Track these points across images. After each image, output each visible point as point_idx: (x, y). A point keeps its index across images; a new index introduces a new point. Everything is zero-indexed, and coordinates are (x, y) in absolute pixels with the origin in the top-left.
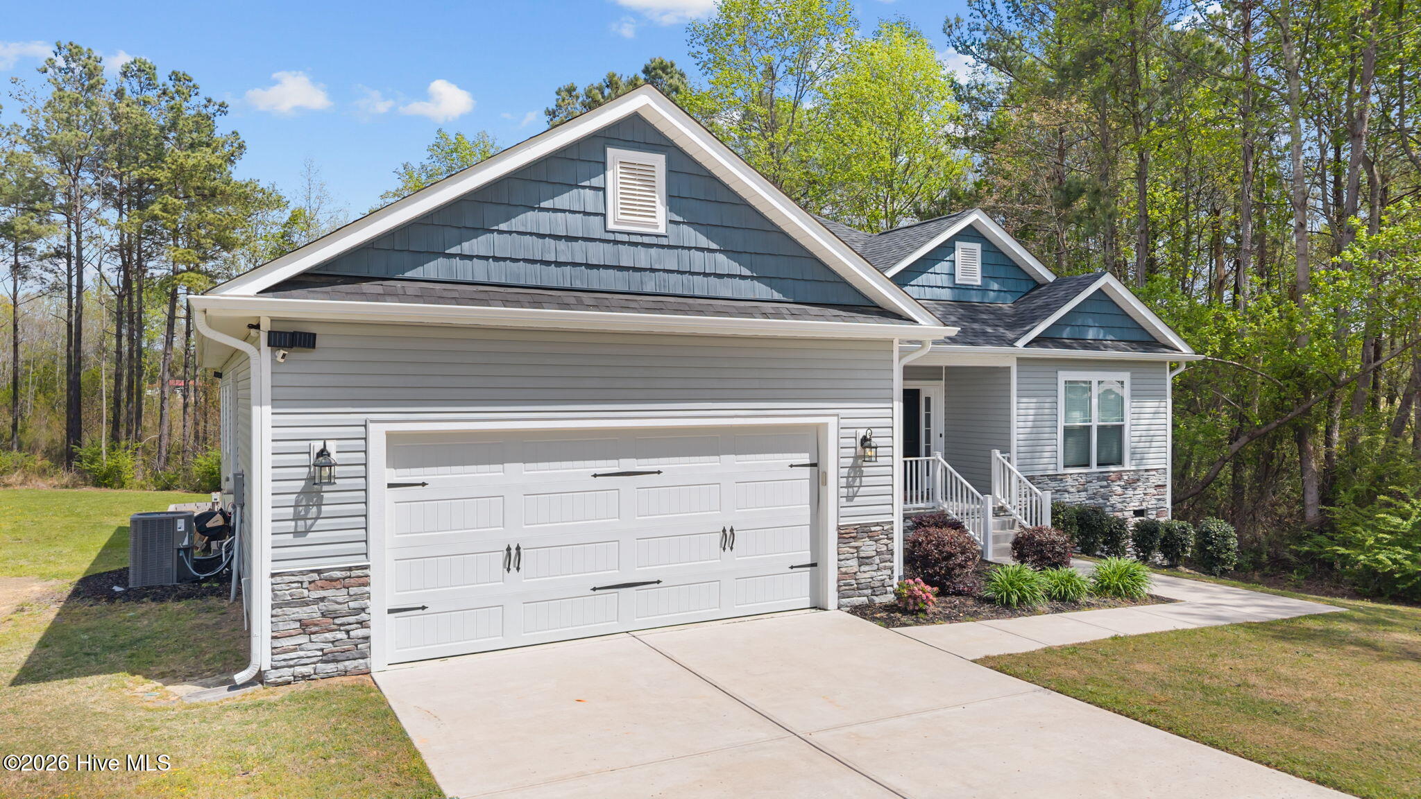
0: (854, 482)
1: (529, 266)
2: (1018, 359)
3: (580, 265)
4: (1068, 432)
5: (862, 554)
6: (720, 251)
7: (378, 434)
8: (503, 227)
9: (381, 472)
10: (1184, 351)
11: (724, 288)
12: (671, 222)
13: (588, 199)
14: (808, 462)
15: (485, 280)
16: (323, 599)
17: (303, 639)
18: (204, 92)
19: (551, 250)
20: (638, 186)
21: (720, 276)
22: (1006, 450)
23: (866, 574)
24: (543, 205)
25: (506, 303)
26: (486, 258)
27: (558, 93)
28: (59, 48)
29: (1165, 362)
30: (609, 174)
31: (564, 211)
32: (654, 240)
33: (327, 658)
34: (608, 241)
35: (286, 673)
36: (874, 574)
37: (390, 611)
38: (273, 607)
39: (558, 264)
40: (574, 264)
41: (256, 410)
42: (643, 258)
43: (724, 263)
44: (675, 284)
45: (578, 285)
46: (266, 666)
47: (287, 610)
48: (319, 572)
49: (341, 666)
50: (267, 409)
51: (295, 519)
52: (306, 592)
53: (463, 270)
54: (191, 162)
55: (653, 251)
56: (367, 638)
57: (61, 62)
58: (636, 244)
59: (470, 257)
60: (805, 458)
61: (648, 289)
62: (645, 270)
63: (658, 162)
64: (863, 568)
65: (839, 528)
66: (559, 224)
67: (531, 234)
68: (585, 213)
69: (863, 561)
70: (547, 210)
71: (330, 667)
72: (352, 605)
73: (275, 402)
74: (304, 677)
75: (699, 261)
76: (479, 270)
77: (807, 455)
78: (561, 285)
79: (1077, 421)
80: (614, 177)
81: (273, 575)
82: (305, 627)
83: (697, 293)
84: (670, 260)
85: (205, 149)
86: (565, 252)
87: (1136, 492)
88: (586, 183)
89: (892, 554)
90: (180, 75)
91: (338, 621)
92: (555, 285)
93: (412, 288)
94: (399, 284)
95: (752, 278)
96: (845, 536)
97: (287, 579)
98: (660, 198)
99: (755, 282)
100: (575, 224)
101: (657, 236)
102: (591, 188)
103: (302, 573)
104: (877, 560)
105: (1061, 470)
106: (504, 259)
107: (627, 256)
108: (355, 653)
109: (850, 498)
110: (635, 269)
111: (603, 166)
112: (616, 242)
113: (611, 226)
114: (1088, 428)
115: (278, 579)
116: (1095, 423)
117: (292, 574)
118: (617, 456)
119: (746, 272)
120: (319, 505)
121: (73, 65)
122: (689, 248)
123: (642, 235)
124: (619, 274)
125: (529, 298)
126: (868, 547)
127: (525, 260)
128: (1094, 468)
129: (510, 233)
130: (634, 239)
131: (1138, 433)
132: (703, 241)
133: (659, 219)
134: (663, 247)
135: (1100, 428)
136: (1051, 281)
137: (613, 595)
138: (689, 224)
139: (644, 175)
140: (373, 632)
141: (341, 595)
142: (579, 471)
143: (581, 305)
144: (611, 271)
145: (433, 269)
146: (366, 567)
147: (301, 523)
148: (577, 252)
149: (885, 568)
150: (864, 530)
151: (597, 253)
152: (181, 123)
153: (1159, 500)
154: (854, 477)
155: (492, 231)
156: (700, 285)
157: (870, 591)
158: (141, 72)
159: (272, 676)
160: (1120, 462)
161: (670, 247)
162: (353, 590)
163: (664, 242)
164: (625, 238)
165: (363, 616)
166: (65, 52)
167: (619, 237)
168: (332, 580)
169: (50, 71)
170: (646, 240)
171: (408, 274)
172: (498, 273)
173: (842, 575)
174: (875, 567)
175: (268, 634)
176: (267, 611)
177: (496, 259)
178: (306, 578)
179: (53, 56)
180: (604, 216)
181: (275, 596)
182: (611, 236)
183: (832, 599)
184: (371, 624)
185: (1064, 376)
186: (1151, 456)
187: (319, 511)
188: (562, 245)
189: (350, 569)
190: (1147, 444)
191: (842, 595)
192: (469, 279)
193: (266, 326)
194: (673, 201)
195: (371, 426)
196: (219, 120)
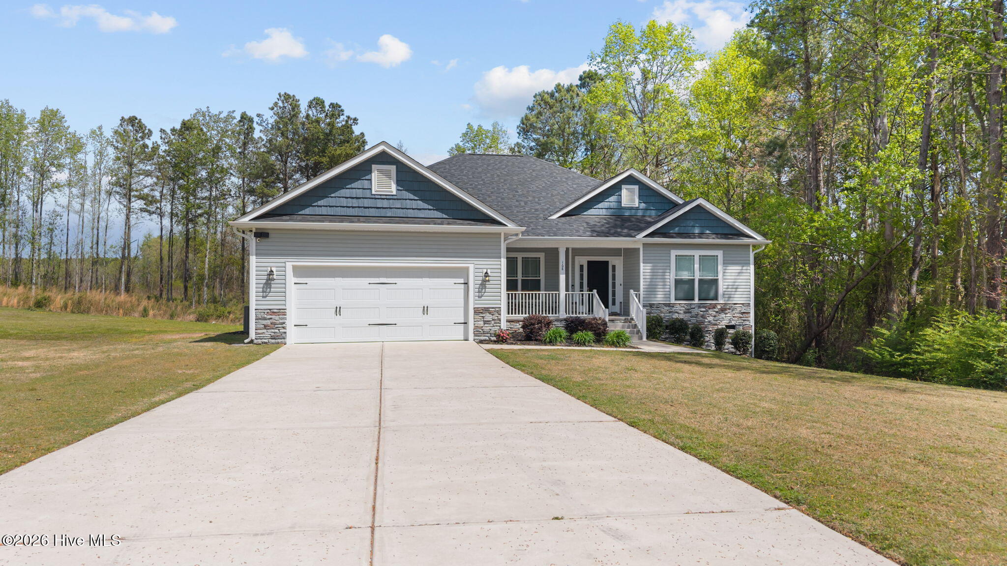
0: (482, 290)
1: (342, 208)
2: (643, 244)
3: (362, 207)
4: (678, 282)
5: (485, 320)
6: (419, 200)
7: (289, 266)
8: (332, 195)
9: (291, 279)
10: (758, 239)
11: (421, 214)
12: (398, 190)
13: (366, 184)
14: (463, 282)
15: (326, 214)
16: (271, 318)
17: (265, 331)
18: (346, 113)
19: (351, 202)
20: (384, 178)
21: (420, 209)
22: (637, 289)
23: (487, 328)
24: (347, 187)
25: (330, 221)
26: (327, 206)
27: (534, 97)
28: (280, 96)
29: (749, 245)
30: (373, 174)
31: (355, 188)
32: (391, 197)
33: (273, 338)
34: (373, 198)
35: (260, 341)
36: (491, 328)
37: (295, 326)
38: (256, 319)
39: (353, 207)
40: (359, 207)
41: (251, 257)
42: (385, 204)
43: (421, 204)
44: (400, 213)
45: (361, 214)
46: (253, 338)
47: (260, 321)
48: (270, 310)
49: (276, 340)
50: (254, 257)
51: (263, 292)
52: (266, 316)
53: (318, 211)
54: (338, 152)
55: (391, 201)
56: (285, 333)
57: (280, 104)
58: (384, 199)
59: (321, 206)
60: (462, 281)
61: (388, 215)
62: (387, 208)
63: (393, 168)
64: (486, 325)
65: (474, 308)
66: (354, 193)
67: (343, 197)
68: (363, 189)
69: (485, 322)
70: (349, 188)
71: (273, 341)
72: (280, 321)
73: (257, 255)
74: (265, 343)
75: (409, 204)
76: (324, 211)
77: (463, 279)
78: (354, 215)
79: (685, 275)
80: (375, 175)
81: (256, 309)
82: (265, 327)
83: (409, 216)
84: (398, 204)
85: (346, 145)
86: (355, 203)
87: (727, 315)
88: (364, 178)
89: (500, 321)
90: (335, 105)
91: (276, 326)
92: (352, 215)
93: (299, 217)
94: (296, 216)
95: (434, 210)
96: (477, 311)
97: (260, 311)
98: (393, 181)
99: (435, 211)
100: (359, 193)
101: (392, 195)
102: (366, 180)
103: (265, 309)
104: (493, 322)
105: (673, 301)
106: (333, 206)
107: (380, 204)
108: (281, 337)
109: (479, 297)
110: (383, 208)
111: (370, 172)
112: (375, 199)
113: (373, 192)
114: (693, 280)
115: (257, 311)
116: (697, 276)
117: (261, 310)
118: (379, 277)
119: (430, 207)
120: (270, 288)
121: (286, 105)
122: (406, 199)
123: (386, 195)
124: (377, 210)
125: (340, 220)
126: (488, 317)
127: (341, 207)
128: (696, 301)
129: (335, 197)
130: (383, 197)
131: (726, 284)
132: (412, 197)
133: (393, 189)
134: (395, 199)
135: (700, 280)
136: (681, 203)
137: (377, 327)
138: (405, 190)
139: (387, 174)
140: (287, 331)
141: (277, 318)
142: (364, 282)
143: (359, 221)
144: (373, 209)
145: (307, 211)
146: (285, 309)
147: (264, 294)
148: (361, 203)
149: (497, 326)
150: (487, 310)
151: (367, 203)
152: (334, 131)
153: (744, 320)
154: (482, 289)
155: (329, 197)
156: (411, 213)
157: (489, 335)
158: (317, 103)
159: (255, 341)
160: (716, 298)
161: (397, 199)
162: (281, 316)
163: (395, 197)
164: (379, 197)
165: (284, 325)
166: (283, 98)
167: (377, 197)
168: (274, 313)
169: (275, 109)
170: (388, 197)
171: (299, 213)
172: (330, 211)
173: (476, 327)
174: (492, 325)
175: (254, 328)
176: (254, 321)
177: (330, 206)
178: (266, 311)
179: (277, 101)
180: (371, 189)
181: (256, 316)
182: (373, 197)
183: (471, 336)
184: (287, 328)
185: (674, 253)
186: (736, 296)
187: (270, 290)
188: (355, 200)
189: (280, 309)
190: (734, 290)
191: (475, 335)
192: (321, 214)
193: (254, 230)
194: (399, 183)
195: (287, 263)
196: (354, 128)
